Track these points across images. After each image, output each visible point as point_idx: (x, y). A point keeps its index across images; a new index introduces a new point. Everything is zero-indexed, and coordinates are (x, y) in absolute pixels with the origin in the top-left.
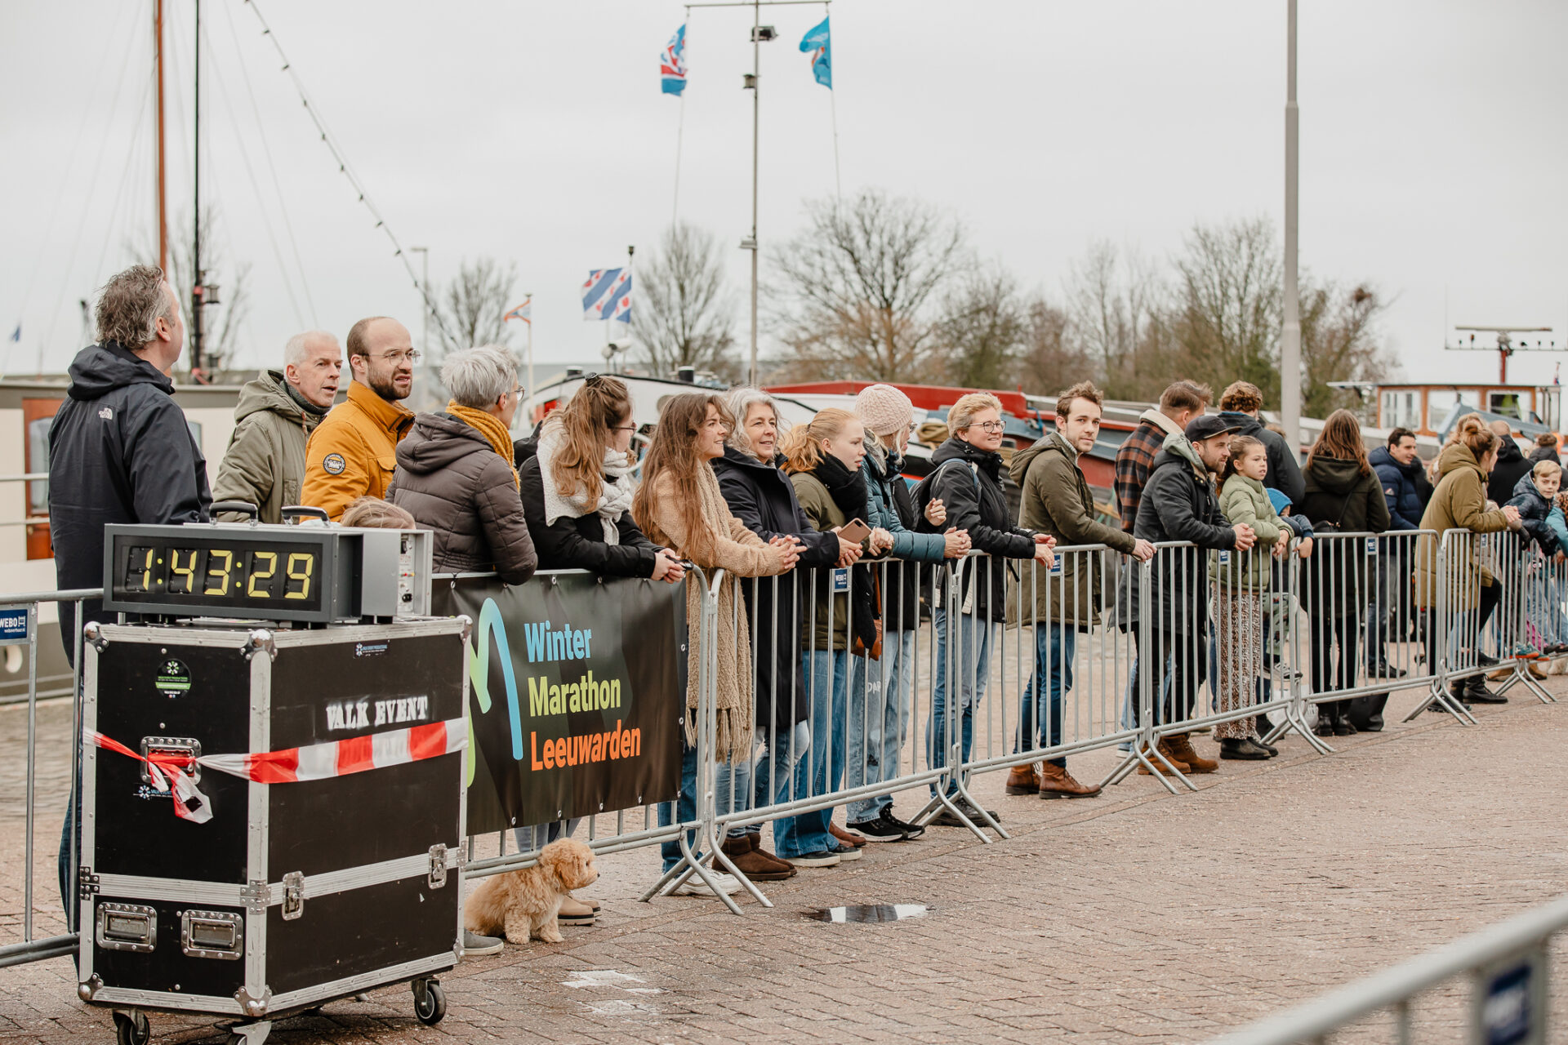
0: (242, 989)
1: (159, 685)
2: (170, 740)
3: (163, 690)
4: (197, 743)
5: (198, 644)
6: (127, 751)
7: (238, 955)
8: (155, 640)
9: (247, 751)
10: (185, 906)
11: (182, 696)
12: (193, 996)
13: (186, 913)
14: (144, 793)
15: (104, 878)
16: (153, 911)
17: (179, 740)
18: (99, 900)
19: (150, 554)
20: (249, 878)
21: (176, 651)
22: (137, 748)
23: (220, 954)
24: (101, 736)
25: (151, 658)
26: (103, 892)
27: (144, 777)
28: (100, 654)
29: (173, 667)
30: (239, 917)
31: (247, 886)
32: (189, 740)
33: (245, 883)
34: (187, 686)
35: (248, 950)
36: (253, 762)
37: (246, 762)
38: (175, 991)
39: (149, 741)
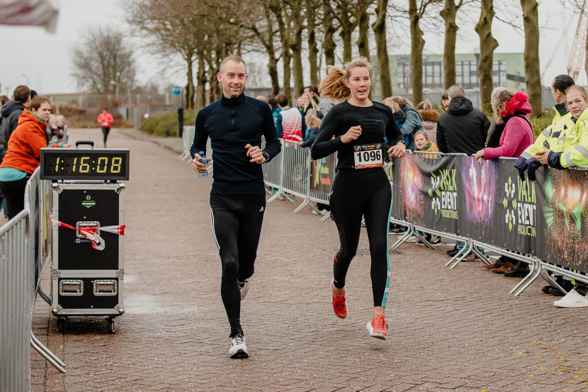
0: (117, 305)
1: (83, 204)
2: (88, 222)
3: (85, 205)
4: (98, 223)
5: (98, 189)
6: (71, 227)
7: (116, 294)
8: (81, 188)
9: (118, 225)
10: (94, 279)
11: (92, 207)
12: (98, 309)
13: (95, 281)
14: (78, 241)
15: (63, 271)
16: (82, 281)
17: (91, 222)
18: (60, 279)
19: (58, 159)
20: (119, 268)
21: (89, 192)
22: (75, 226)
23: (108, 294)
24: (60, 222)
25: (80, 195)
26: (62, 276)
27: (78, 236)
28: (59, 194)
29: (88, 197)
30: (116, 281)
31: (119, 270)
32: (96, 222)
33: (118, 269)
34: (94, 204)
35: (119, 292)
36: (121, 228)
37: (118, 229)
38: (91, 308)
39: (80, 223)
